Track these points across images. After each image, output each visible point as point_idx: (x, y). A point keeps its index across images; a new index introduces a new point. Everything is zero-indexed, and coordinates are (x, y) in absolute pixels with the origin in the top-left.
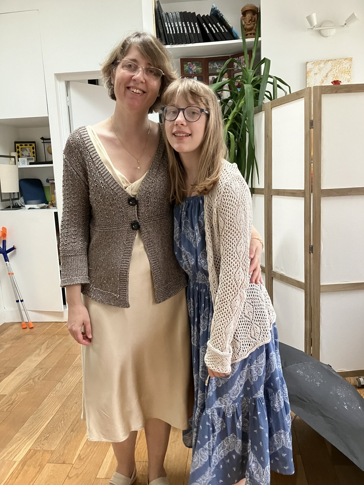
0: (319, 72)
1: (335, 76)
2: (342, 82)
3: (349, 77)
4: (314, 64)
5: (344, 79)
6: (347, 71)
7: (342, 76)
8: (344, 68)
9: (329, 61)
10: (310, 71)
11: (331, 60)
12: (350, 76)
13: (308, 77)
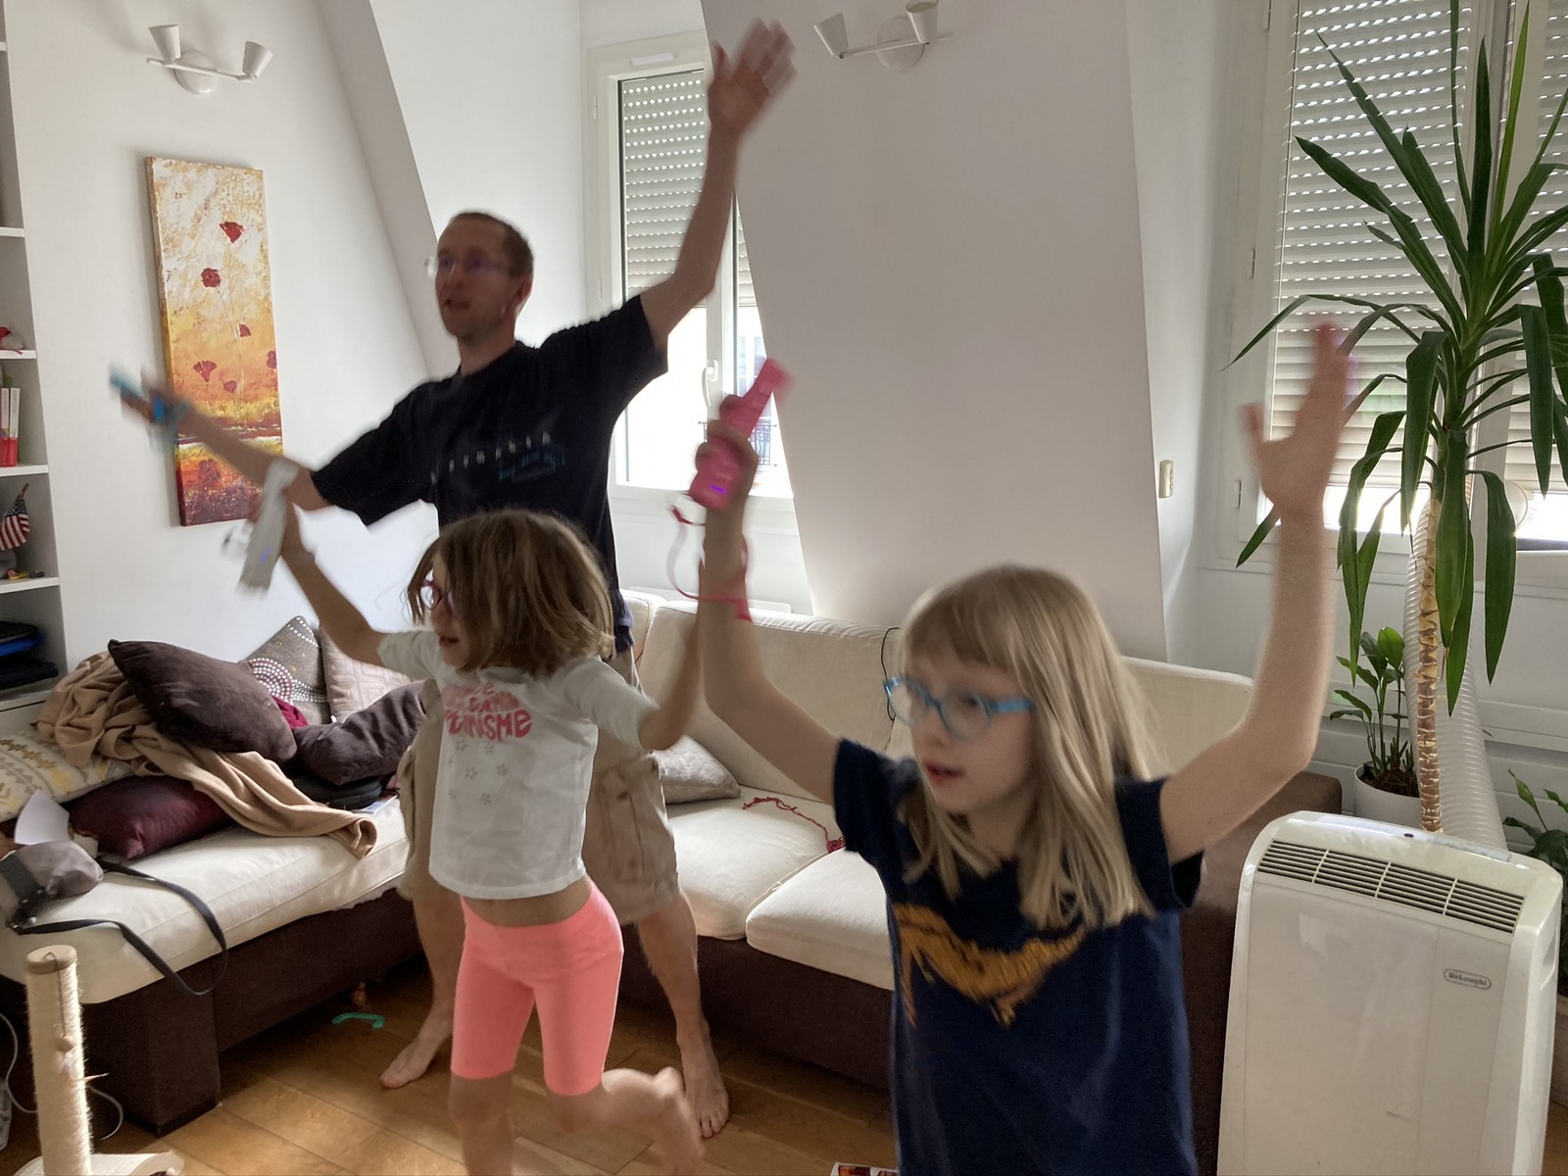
0: (186, 191)
1: (227, 210)
2: (245, 227)
3: (260, 220)
4: (171, 168)
5: (250, 223)
6: (255, 204)
7: (245, 214)
8: (246, 194)
9: (208, 164)
10: (164, 185)
11: (214, 166)
12: (261, 215)
13: (158, 201)
